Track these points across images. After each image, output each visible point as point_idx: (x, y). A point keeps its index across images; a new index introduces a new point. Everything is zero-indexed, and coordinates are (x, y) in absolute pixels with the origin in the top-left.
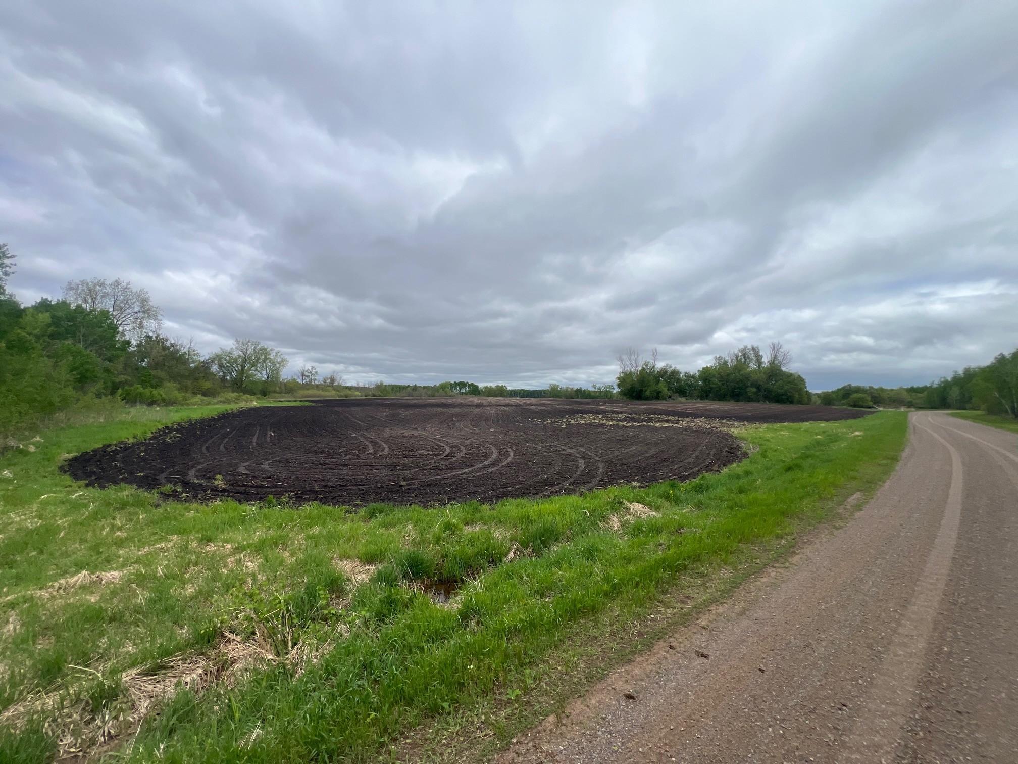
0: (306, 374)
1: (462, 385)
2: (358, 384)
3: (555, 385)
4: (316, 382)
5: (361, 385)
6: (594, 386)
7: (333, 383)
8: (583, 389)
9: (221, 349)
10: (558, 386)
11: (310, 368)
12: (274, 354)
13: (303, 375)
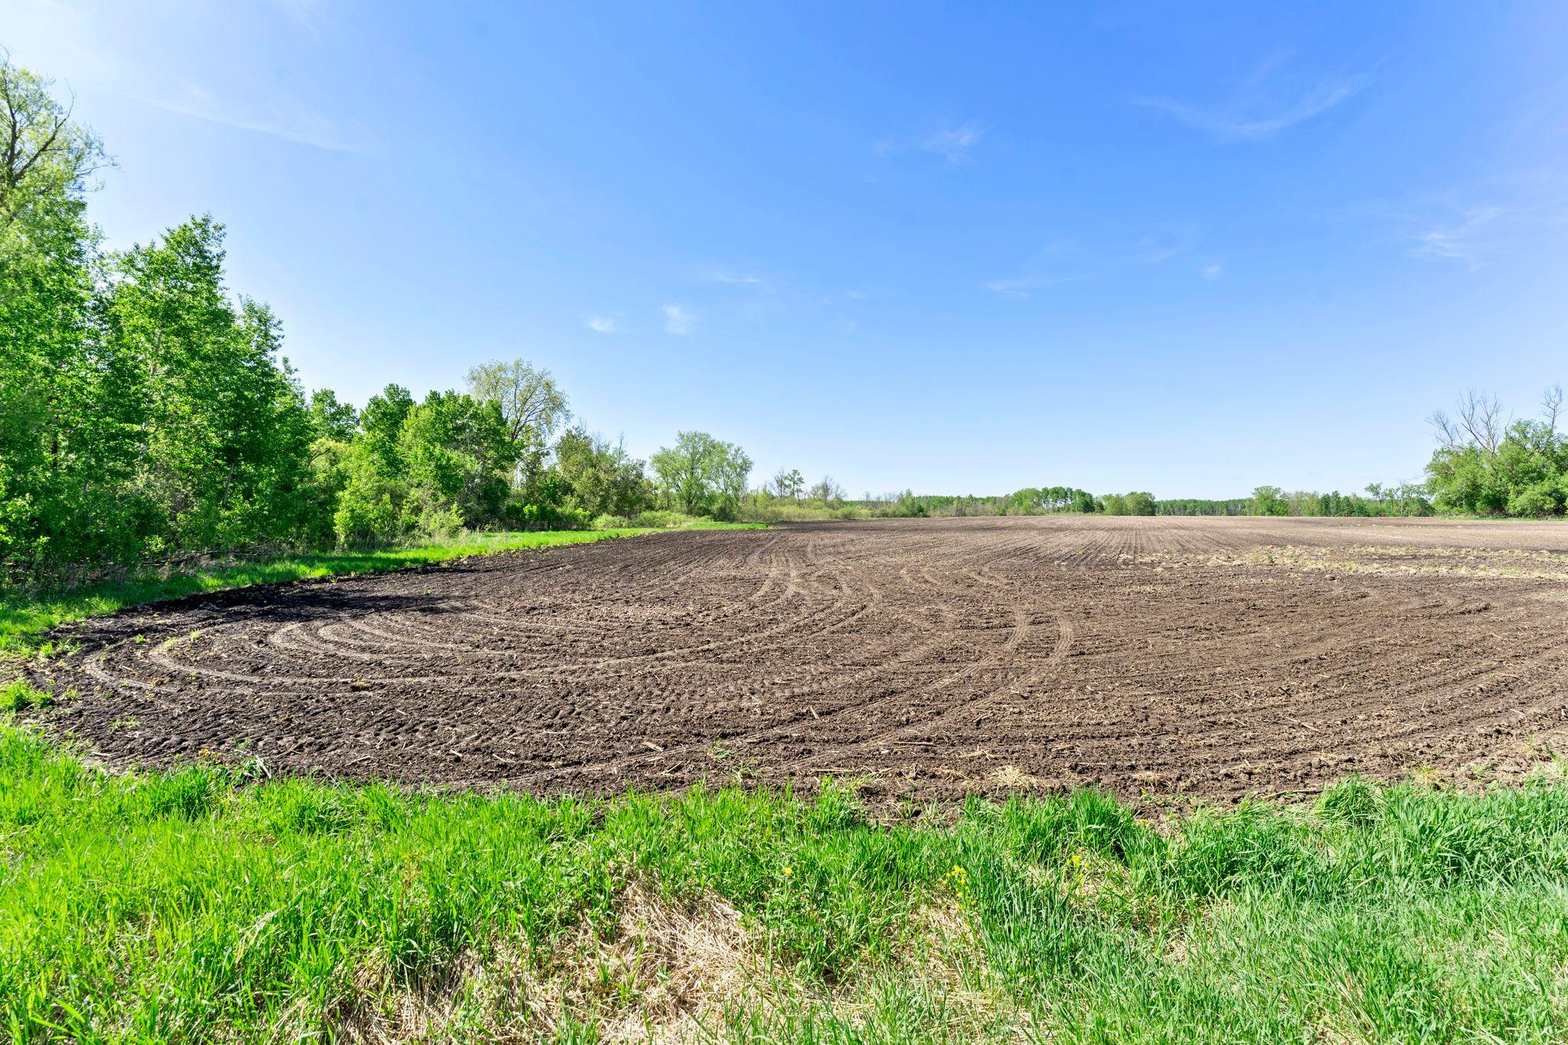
0: (787, 482)
1: (1059, 493)
2: (868, 496)
3: (1268, 488)
4: (801, 494)
5: (873, 498)
6: (1374, 489)
7: (826, 496)
8: (1342, 496)
9: (663, 449)
10: (1277, 490)
11: (791, 473)
12: (733, 452)
13: (781, 484)
